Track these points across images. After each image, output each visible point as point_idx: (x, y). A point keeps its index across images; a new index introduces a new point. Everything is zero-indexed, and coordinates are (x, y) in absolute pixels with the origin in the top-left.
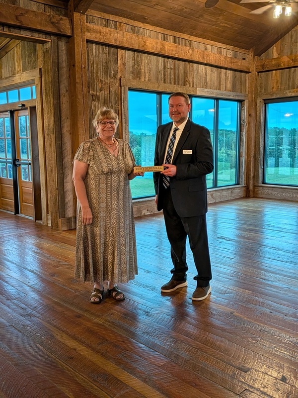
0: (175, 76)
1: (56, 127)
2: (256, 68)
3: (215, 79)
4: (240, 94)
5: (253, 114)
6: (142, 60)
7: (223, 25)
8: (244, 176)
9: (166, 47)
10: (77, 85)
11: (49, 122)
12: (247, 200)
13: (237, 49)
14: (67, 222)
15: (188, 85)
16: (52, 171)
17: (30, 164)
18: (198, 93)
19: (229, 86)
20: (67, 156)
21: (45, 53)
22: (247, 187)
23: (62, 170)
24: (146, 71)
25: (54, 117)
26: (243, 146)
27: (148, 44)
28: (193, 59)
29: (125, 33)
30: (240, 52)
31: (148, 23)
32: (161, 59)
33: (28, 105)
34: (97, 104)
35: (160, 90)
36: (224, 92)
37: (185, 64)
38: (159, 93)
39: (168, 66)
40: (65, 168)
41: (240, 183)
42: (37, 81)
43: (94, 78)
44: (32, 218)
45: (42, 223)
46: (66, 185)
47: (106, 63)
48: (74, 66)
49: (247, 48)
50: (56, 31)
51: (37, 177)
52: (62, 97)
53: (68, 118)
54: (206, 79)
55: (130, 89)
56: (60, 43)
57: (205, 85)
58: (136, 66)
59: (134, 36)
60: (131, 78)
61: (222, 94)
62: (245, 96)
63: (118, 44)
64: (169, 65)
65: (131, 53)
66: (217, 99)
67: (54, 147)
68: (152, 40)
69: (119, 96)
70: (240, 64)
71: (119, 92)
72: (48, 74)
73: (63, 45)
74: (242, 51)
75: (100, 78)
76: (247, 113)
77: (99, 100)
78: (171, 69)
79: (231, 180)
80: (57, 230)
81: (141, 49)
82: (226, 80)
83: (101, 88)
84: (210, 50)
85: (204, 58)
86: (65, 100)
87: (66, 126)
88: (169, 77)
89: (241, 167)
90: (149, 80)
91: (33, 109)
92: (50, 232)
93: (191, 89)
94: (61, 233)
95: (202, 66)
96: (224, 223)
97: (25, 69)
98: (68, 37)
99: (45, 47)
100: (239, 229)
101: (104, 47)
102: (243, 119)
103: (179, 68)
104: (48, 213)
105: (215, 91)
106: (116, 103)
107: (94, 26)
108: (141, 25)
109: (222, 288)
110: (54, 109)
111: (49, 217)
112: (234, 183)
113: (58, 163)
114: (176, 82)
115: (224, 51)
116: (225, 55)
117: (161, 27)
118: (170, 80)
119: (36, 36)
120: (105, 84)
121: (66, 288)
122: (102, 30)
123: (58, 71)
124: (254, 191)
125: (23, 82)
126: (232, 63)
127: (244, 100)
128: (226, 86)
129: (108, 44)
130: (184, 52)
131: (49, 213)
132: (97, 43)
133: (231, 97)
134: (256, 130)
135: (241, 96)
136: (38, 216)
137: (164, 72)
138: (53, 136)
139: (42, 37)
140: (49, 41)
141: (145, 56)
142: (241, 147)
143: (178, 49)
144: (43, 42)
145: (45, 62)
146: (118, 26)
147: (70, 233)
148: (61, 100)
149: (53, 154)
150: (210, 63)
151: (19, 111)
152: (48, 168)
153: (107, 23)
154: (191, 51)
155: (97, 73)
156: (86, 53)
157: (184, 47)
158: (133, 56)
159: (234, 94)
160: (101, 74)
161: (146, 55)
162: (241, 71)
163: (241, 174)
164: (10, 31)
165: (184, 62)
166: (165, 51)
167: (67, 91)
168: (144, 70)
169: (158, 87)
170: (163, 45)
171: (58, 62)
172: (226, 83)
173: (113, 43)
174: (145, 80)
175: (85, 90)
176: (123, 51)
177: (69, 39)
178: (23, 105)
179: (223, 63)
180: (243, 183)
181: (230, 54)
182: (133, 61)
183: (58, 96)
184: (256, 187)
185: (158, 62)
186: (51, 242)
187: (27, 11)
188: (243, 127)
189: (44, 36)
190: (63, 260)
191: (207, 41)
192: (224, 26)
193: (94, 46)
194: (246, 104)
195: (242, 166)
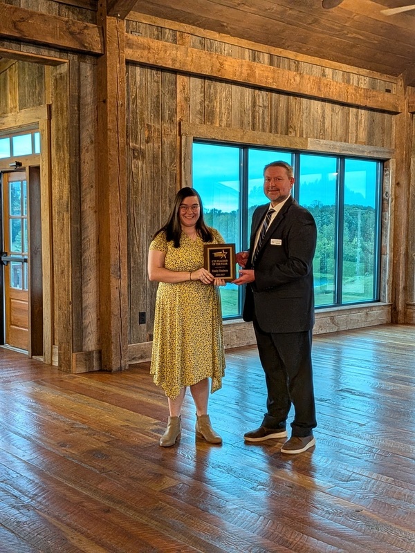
0: (271, 119)
1: (73, 201)
2: (409, 107)
3: (339, 124)
4: (382, 149)
5: (404, 183)
6: (216, 93)
7: (352, 36)
8: (389, 286)
9: (257, 72)
10: (109, 133)
11: (61, 192)
12: (393, 328)
13: (377, 75)
14: (85, 360)
15: (293, 134)
16: (63, 272)
17: (26, 260)
18: (310, 148)
19: (363, 135)
20: (88, 249)
21: (59, 80)
22: (393, 307)
23: (80, 272)
24: (223, 110)
25: (70, 184)
26: (386, 236)
27: (226, 67)
28: (302, 92)
29: (190, 49)
30: (382, 80)
31: (228, 33)
32: (248, 91)
33: (26, 165)
34: (140, 163)
35: (245, 141)
36: (355, 146)
37: (288, 99)
38: (245, 147)
39: (260, 102)
40: (86, 268)
41: (382, 298)
42: (43, 124)
43: (136, 122)
44: (27, 353)
45: (42, 359)
46: (85, 296)
47: (158, 97)
48: (105, 101)
49: (394, 73)
50: (77, 46)
51: (37, 282)
52: (84, 151)
53: (92, 187)
54: (324, 123)
55: (196, 140)
56: (83, 65)
57: (322, 134)
58: (207, 103)
59: (203, 54)
60: (197, 121)
61: (350, 149)
62: (390, 153)
63: (177, 66)
64: (261, 100)
65: (198, 81)
66: (342, 157)
67: (67, 234)
68: (233, 60)
69: (178, 151)
70: (382, 100)
71: (178, 144)
72: (62, 114)
73: (87, 69)
74: (385, 77)
75: (146, 122)
76: (394, 181)
77: (144, 157)
78: (265, 107)
79: (366, 292)
80: (69, 372)
81: (215, 75)
82: (357, 126)
83: (148, 137)
84: (331, 77)
85: (319, 89)
86: (88, 157)
87: (88, 200)
88: (261, 120)
89: (383, 272)
90: (228, 125)
91: (35, 171)
92: (57, 376)
93: (297, 140)
94: (75, 377)
95: (316, 102)
96: (352, 365)
97: (23, 106)
98: (97, 56)
99: (58, 72)
100: (378, 377)
101: (154, 72)
102: (387, 190)
103: (277, 107)
104: (53, 343)
105: (339, 144)
106: (171, 163)
107: (140, 38)
108: (216, 35)
109: (344, 472)
110: (71, 171)
111: (56, 350)
112: (370, 298)
113: (73, 261)
114: (273, 128)
115: (354, 79)
116: (355, 84)
117: (249, 38)
118: (263, 125)
119: (45, 54)
120: (154, 131)
121: (85, 466)
122: (151, 44)
123: (79, 110)
124: (405, 314)
125: (20, 126)
126: (367, 97)
127: (388, 159)
128: (357, 136)
129: (161, 66)
130: (287, 79)
131: (56, 343)
132: (143, 65)
133: (365, 154)
134: (408, 209)
135: (384, 152)
136: (37, 348)
137: (254, 112)
138: (67, 216)
139: (54, 56)
140: (65, 62)
141: (220, 86)
142: (384, 237)
143: (276, 75)
144: (55, 64)
145: (57, 96)
146: (178, 38)
147: (90, 378)
148: (82, 157)
149: (66, 245)
150: (330, 98)
151: (12, 174)
152: (56, 268)
153: (160, 34)
154: (298, 78)
155: (142, 114)
156: (125, 81)
157: (287, 72)
158: (202, 87)
159: (372, 148)
160: (148, 116)
161: (224, 84)
162: (383, 111)
163: (383, 284)
164: (3, 45)
165: (286, 96)
166: (254, 77)
167: (92, 142)
168: (220, 109)
169: (242, 138)
170: (251, 68)
171: (79, 97)
172: (357, 130)
173: (169, 65)
174: (220, 126)
175: (122, 140)
176: (186, 79)
177: (99, 59)
178: (19, 164)
179: (352, 99)
180: (386, 300)
181: (364, 83)
182: (202, 95)
183: (76, 152)
184: (409, 307)
185: (242, 95)
186: (58, 392)
187: (32, 15)
188: (386, 205)
189: (57, 54)
190: (80, 421)
191: (325, 62)
192: (355, 38)
193: (138, 69)
194: (392, 165)
195: (385, 271)
